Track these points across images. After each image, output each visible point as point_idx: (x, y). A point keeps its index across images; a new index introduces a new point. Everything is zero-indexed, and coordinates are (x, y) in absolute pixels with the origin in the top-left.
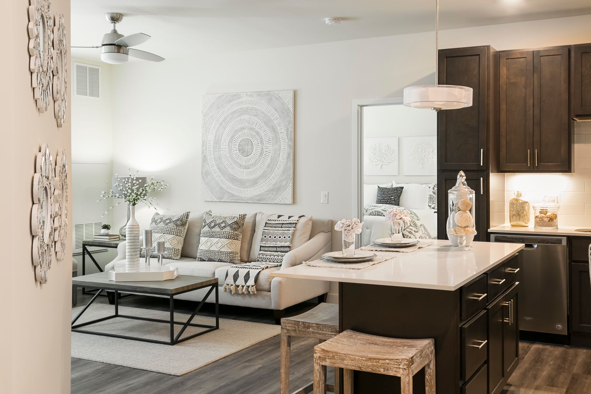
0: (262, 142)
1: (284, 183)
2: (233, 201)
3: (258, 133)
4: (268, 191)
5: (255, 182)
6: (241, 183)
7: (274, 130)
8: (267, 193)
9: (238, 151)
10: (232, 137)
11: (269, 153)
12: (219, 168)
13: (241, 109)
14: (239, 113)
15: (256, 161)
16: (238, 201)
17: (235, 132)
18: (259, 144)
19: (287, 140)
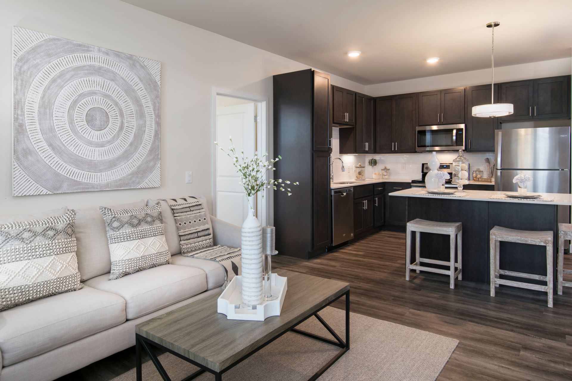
0: (122, 115)
1: (152, 164)
2: (79, 191)
3: (116, 104)
4: (131, 174)
5: (112, 165)
6: (92, 166)
7: (137, 101)
8: (130, 177)
9: (85, 123)
10: (75, 102)
11: (132, 129)
12: (50, 145)
13: (90, 66)
14: (86, 72)
15: (114, 137)
16: (87, 190)
17: (80, 95)
18: (117, 116)
19: (153, 116)
